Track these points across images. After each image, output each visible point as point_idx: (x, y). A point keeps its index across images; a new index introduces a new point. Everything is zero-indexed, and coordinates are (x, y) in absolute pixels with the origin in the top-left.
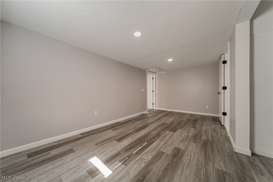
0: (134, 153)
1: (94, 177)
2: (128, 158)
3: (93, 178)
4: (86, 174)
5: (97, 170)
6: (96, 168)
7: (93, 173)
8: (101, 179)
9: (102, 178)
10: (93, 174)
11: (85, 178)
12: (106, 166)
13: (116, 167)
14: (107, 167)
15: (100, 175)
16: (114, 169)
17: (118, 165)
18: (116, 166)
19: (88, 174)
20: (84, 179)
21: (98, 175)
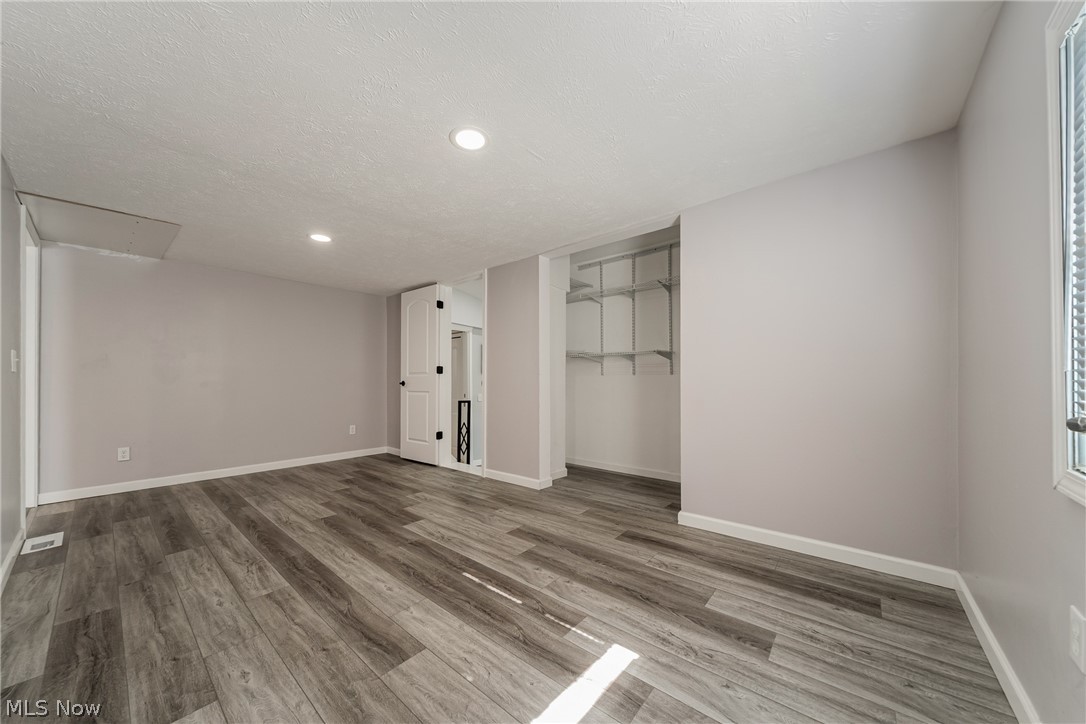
0: (519, 602)
1: (648, 685)
2: (548, 615)
3: (652, 688)
4: (642, 719)
5: (615, 687)
6: (604, 694)
7: (632, 694)
8: (646, 667)
9: (644, 663)
10: (637, 693)
11: (659, 713)
12: (589, 666)
13: (591, 638)
14: (594, 662)
15: (633, 673)
16: (603, 643)
17: (585, 635)
18: (587, 640)
19: (640, 713)
20: (665, 713)
21: (635, 678)
